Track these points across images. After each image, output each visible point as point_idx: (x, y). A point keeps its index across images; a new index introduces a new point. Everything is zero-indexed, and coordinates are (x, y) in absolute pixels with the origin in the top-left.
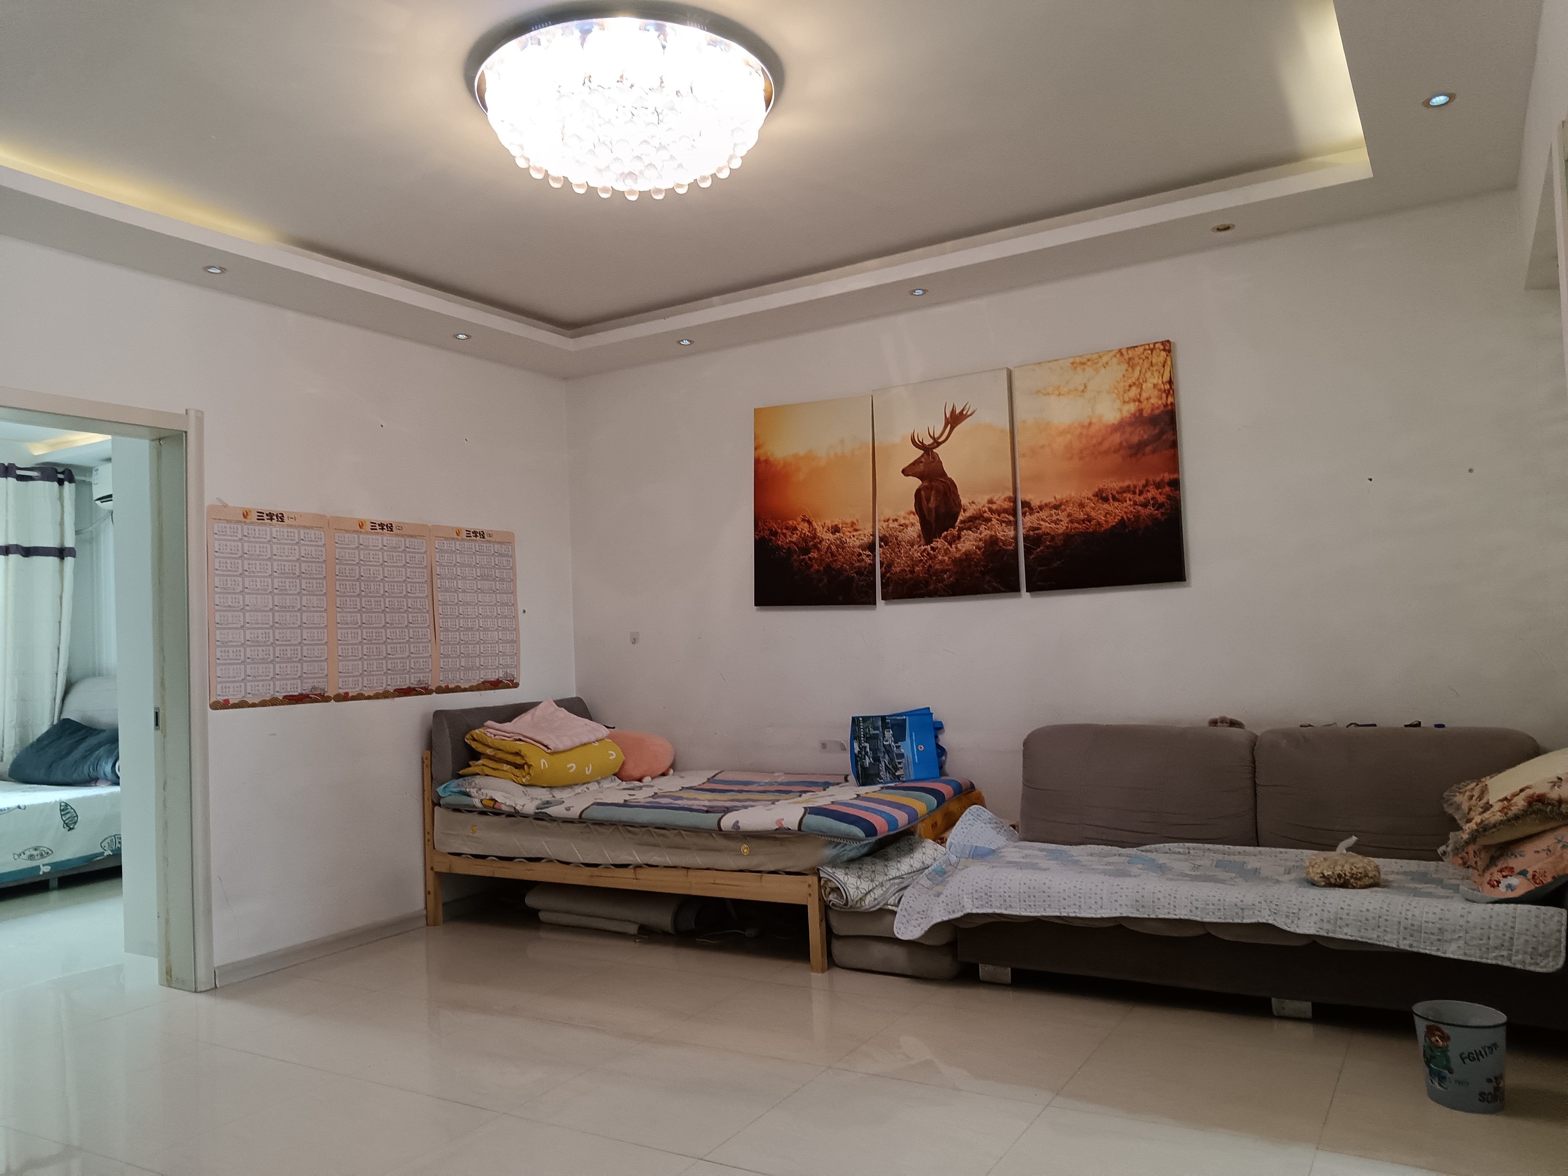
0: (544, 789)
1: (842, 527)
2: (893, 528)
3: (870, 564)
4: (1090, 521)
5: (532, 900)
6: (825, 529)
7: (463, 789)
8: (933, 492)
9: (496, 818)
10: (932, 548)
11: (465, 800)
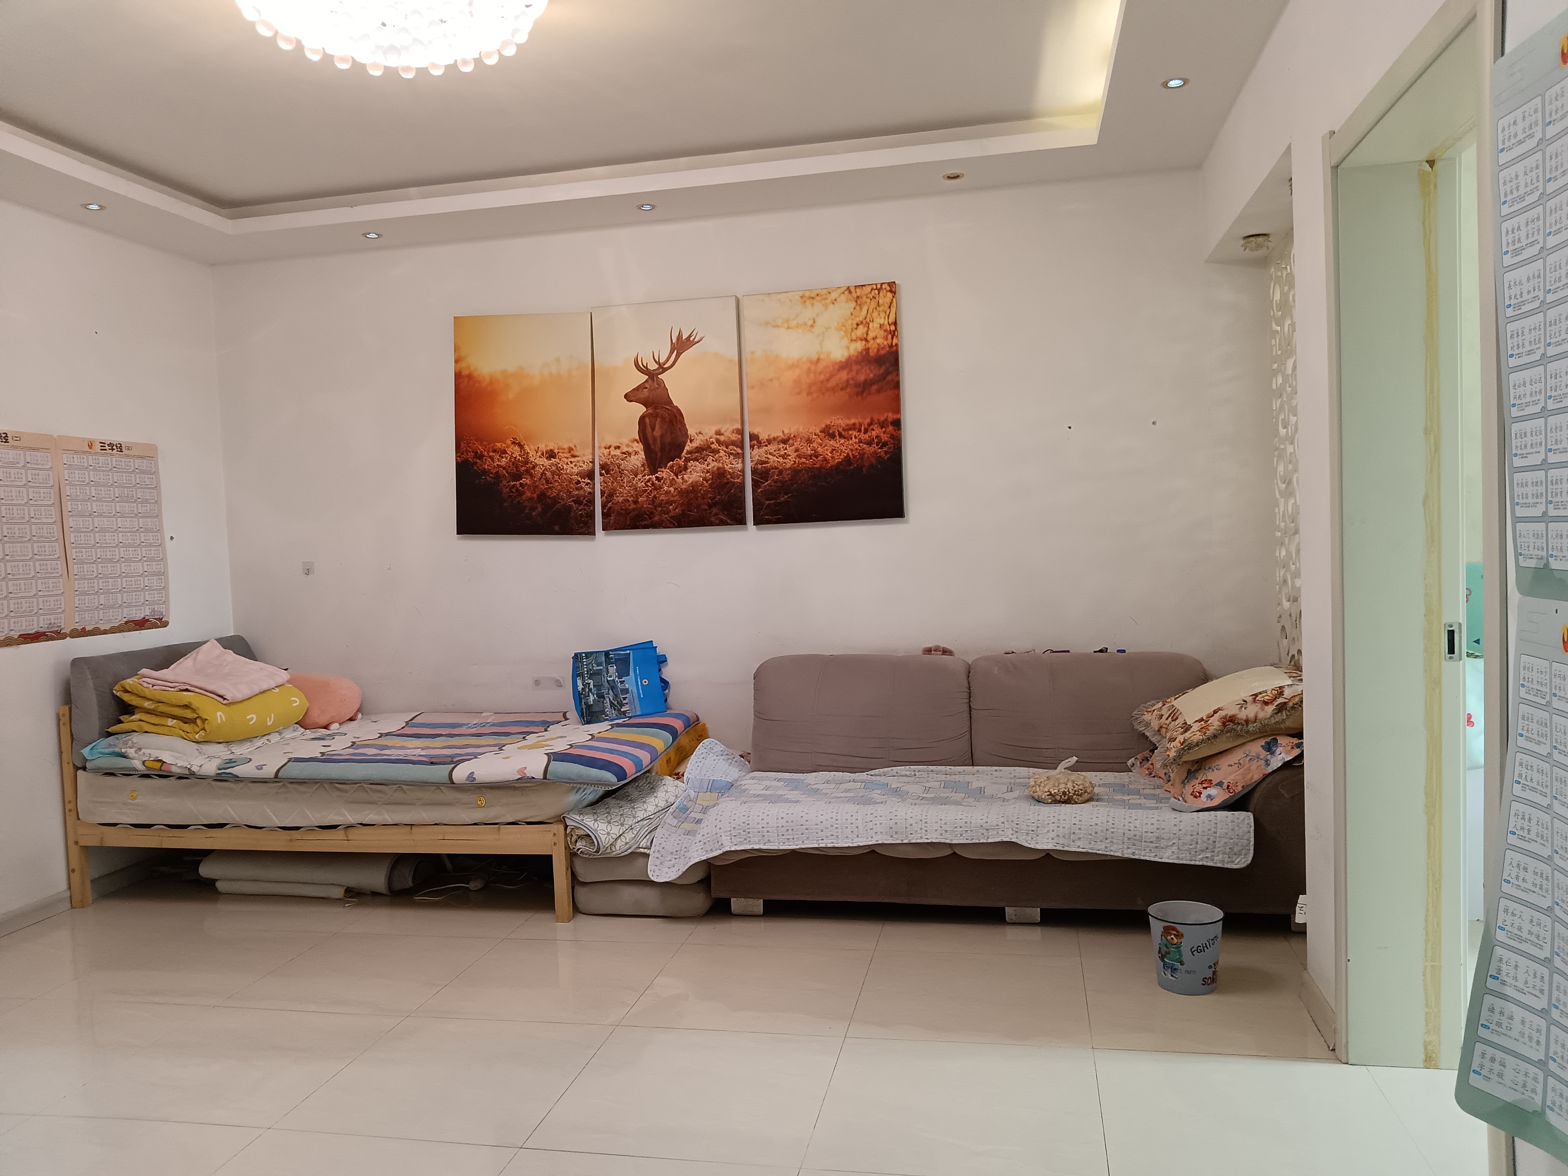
0: (220, 745)
1: (558, 452)
2: (615, 455)
3: (590, 493)
4: (817, 457)
5: (206, 870)
6: (539, 454)
7: (117, 750)
8: (659, 420)
9: (163, 781)
10: (657, 478)
11: (121, 762)
